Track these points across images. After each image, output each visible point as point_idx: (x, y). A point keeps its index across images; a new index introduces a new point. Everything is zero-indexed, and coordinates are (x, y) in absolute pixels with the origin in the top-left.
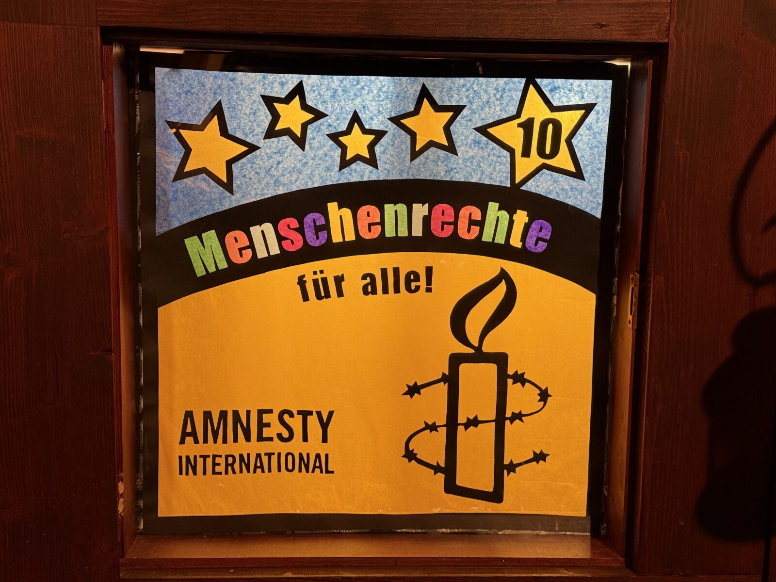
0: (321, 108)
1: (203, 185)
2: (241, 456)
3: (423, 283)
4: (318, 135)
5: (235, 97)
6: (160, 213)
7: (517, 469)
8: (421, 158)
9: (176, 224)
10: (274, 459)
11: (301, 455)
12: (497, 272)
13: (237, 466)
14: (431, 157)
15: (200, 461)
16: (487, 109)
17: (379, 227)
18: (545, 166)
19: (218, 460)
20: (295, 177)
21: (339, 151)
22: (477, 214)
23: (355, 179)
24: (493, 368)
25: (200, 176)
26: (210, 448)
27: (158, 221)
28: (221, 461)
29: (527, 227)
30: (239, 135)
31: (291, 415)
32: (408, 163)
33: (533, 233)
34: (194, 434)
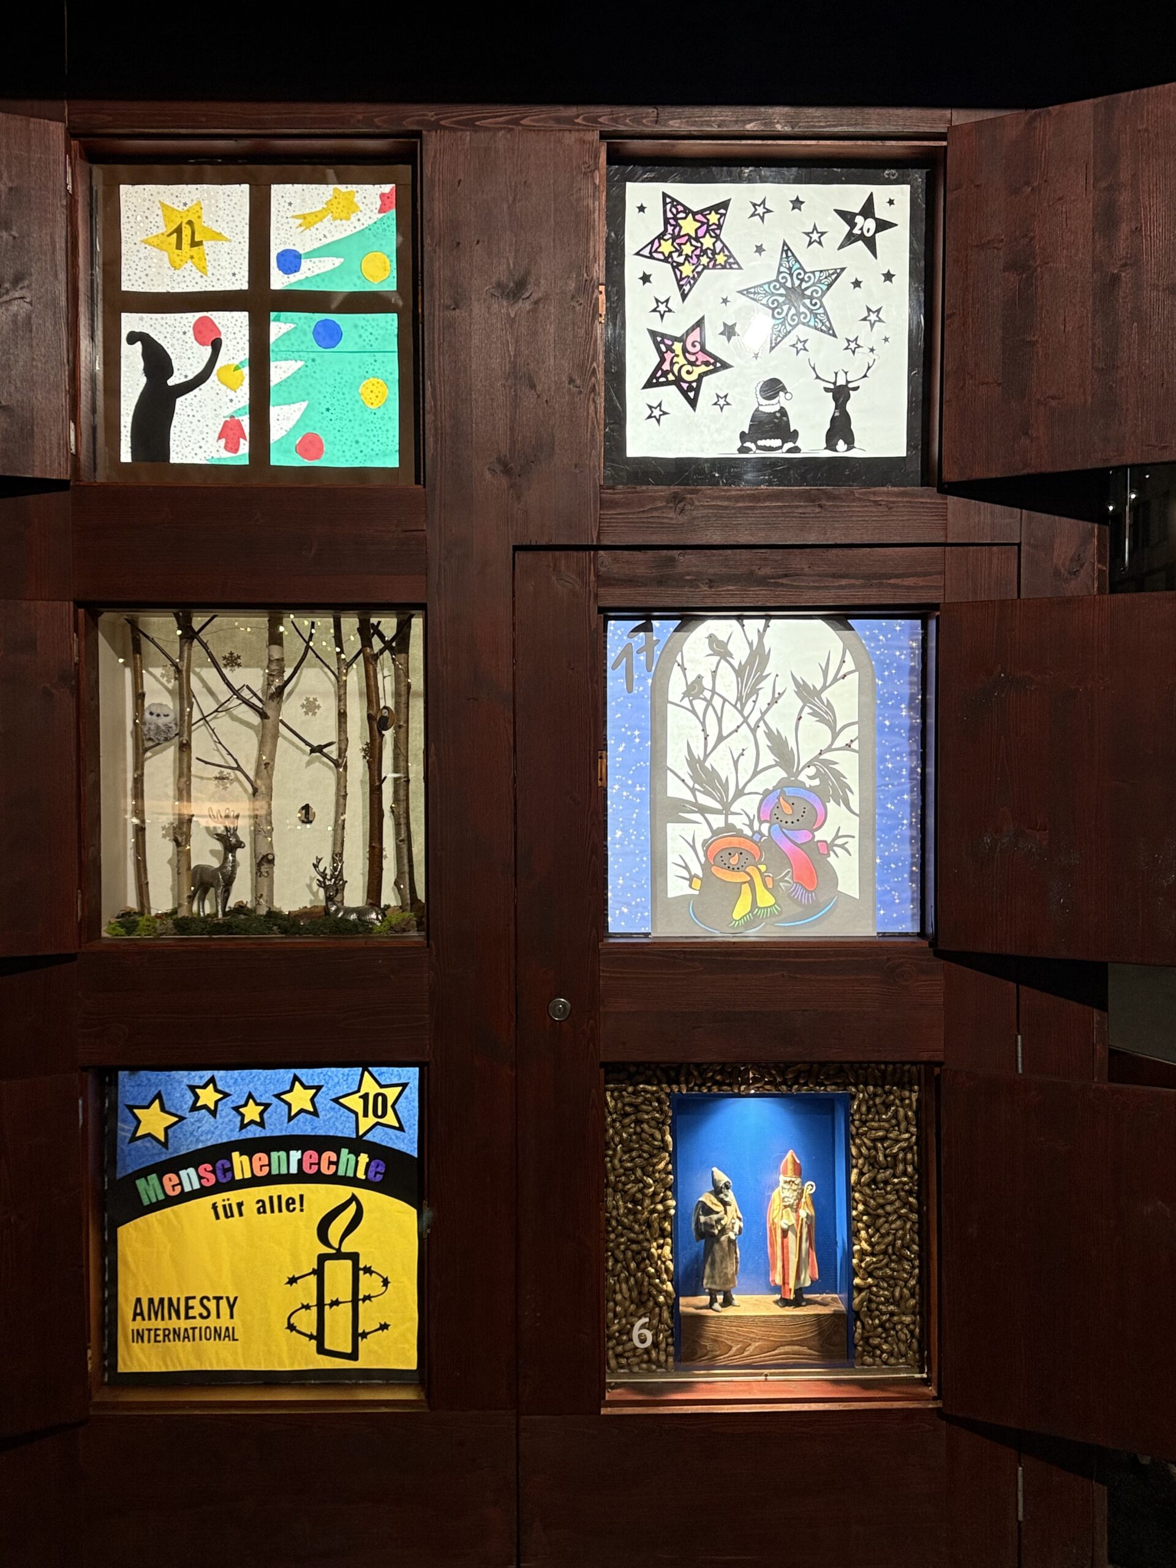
0: (227, 1090)
1: (148, 1145)
2: (174, 1330)
3: (297, 1205)
4: (225, 1109)
5: (170, 1087)
6: (119, 1165)
7: (369, 1336)
8: (295, 1121)
9: (130, 1171)
10: (197, 1331)
11: (215, 1328)
12: (349, 1196)
13: (171, 1336)
14: (302, 1120)
15: (146, 1333)
16: (338, 1087)
17: (268, 1168)
18: (378, 1124)
19: (158, 1332)
20: (209, 1136)
21: (239, 1118)
22: (334, 1158)
23: (250, 1136)
24: (348, 1263)
25: (146, 1139)
26: (153, 1324)
27: (119, 1169)
28: (160, 1332)
29: (368, 1165)
30: (173, 1110)
31: (209, 1299)
32: (285, 1125)
33: (372, 1169)
34: (141, 1314)
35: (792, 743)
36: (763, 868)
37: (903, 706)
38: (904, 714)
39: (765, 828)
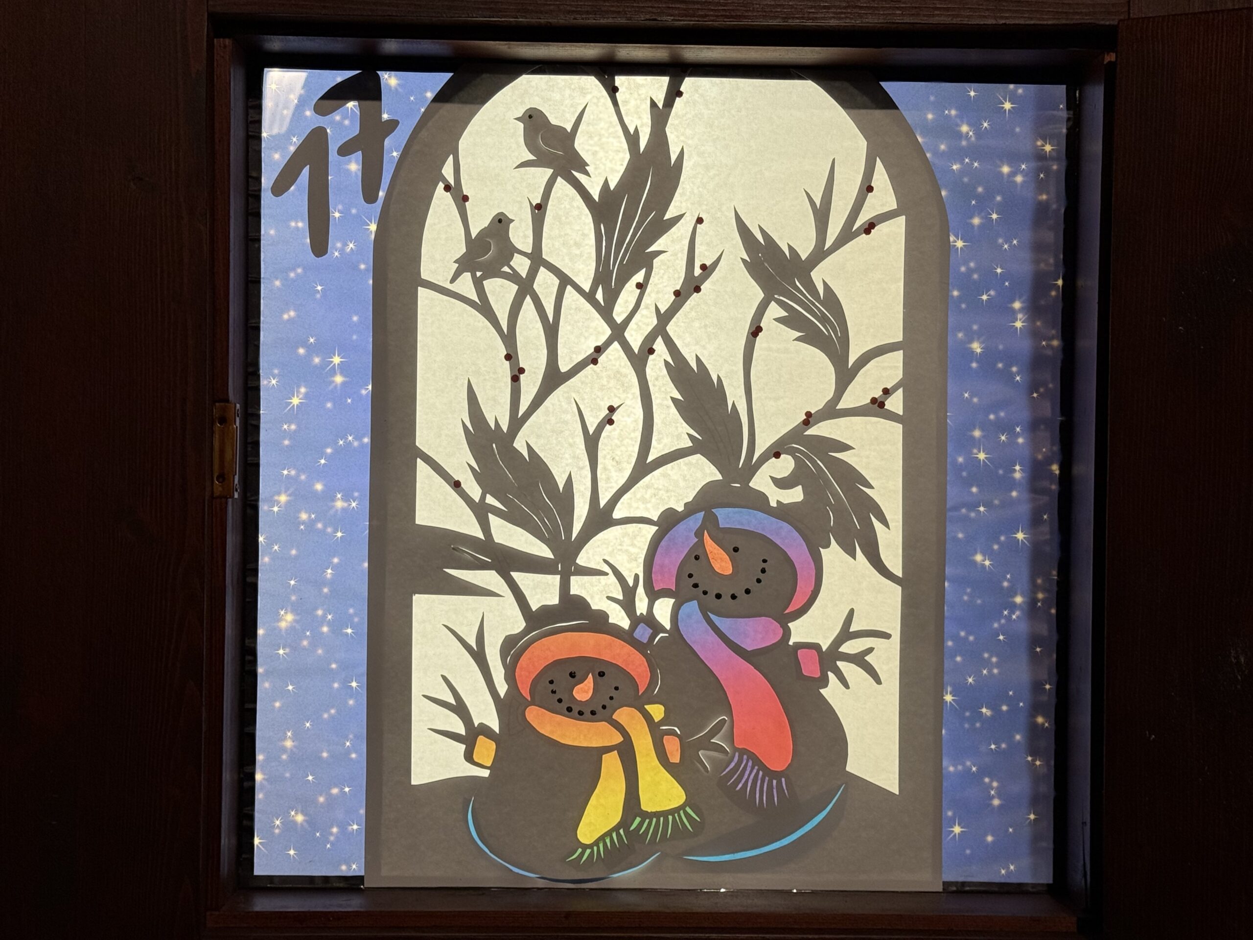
35: (735, 395)
36: (657, 711)
37: (1017, 305)
38: (1019, 324)
39: (663, 611)
